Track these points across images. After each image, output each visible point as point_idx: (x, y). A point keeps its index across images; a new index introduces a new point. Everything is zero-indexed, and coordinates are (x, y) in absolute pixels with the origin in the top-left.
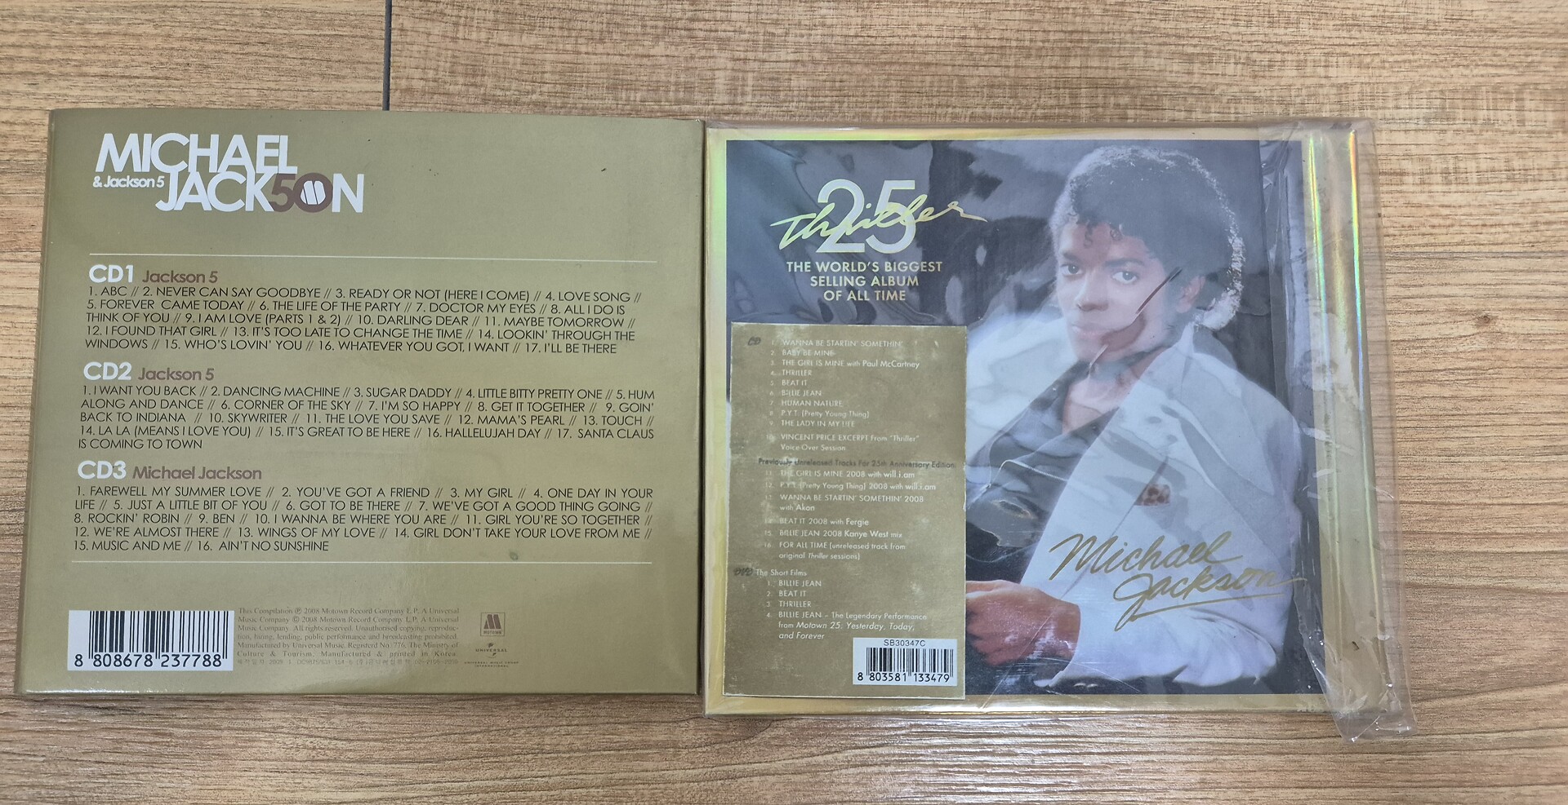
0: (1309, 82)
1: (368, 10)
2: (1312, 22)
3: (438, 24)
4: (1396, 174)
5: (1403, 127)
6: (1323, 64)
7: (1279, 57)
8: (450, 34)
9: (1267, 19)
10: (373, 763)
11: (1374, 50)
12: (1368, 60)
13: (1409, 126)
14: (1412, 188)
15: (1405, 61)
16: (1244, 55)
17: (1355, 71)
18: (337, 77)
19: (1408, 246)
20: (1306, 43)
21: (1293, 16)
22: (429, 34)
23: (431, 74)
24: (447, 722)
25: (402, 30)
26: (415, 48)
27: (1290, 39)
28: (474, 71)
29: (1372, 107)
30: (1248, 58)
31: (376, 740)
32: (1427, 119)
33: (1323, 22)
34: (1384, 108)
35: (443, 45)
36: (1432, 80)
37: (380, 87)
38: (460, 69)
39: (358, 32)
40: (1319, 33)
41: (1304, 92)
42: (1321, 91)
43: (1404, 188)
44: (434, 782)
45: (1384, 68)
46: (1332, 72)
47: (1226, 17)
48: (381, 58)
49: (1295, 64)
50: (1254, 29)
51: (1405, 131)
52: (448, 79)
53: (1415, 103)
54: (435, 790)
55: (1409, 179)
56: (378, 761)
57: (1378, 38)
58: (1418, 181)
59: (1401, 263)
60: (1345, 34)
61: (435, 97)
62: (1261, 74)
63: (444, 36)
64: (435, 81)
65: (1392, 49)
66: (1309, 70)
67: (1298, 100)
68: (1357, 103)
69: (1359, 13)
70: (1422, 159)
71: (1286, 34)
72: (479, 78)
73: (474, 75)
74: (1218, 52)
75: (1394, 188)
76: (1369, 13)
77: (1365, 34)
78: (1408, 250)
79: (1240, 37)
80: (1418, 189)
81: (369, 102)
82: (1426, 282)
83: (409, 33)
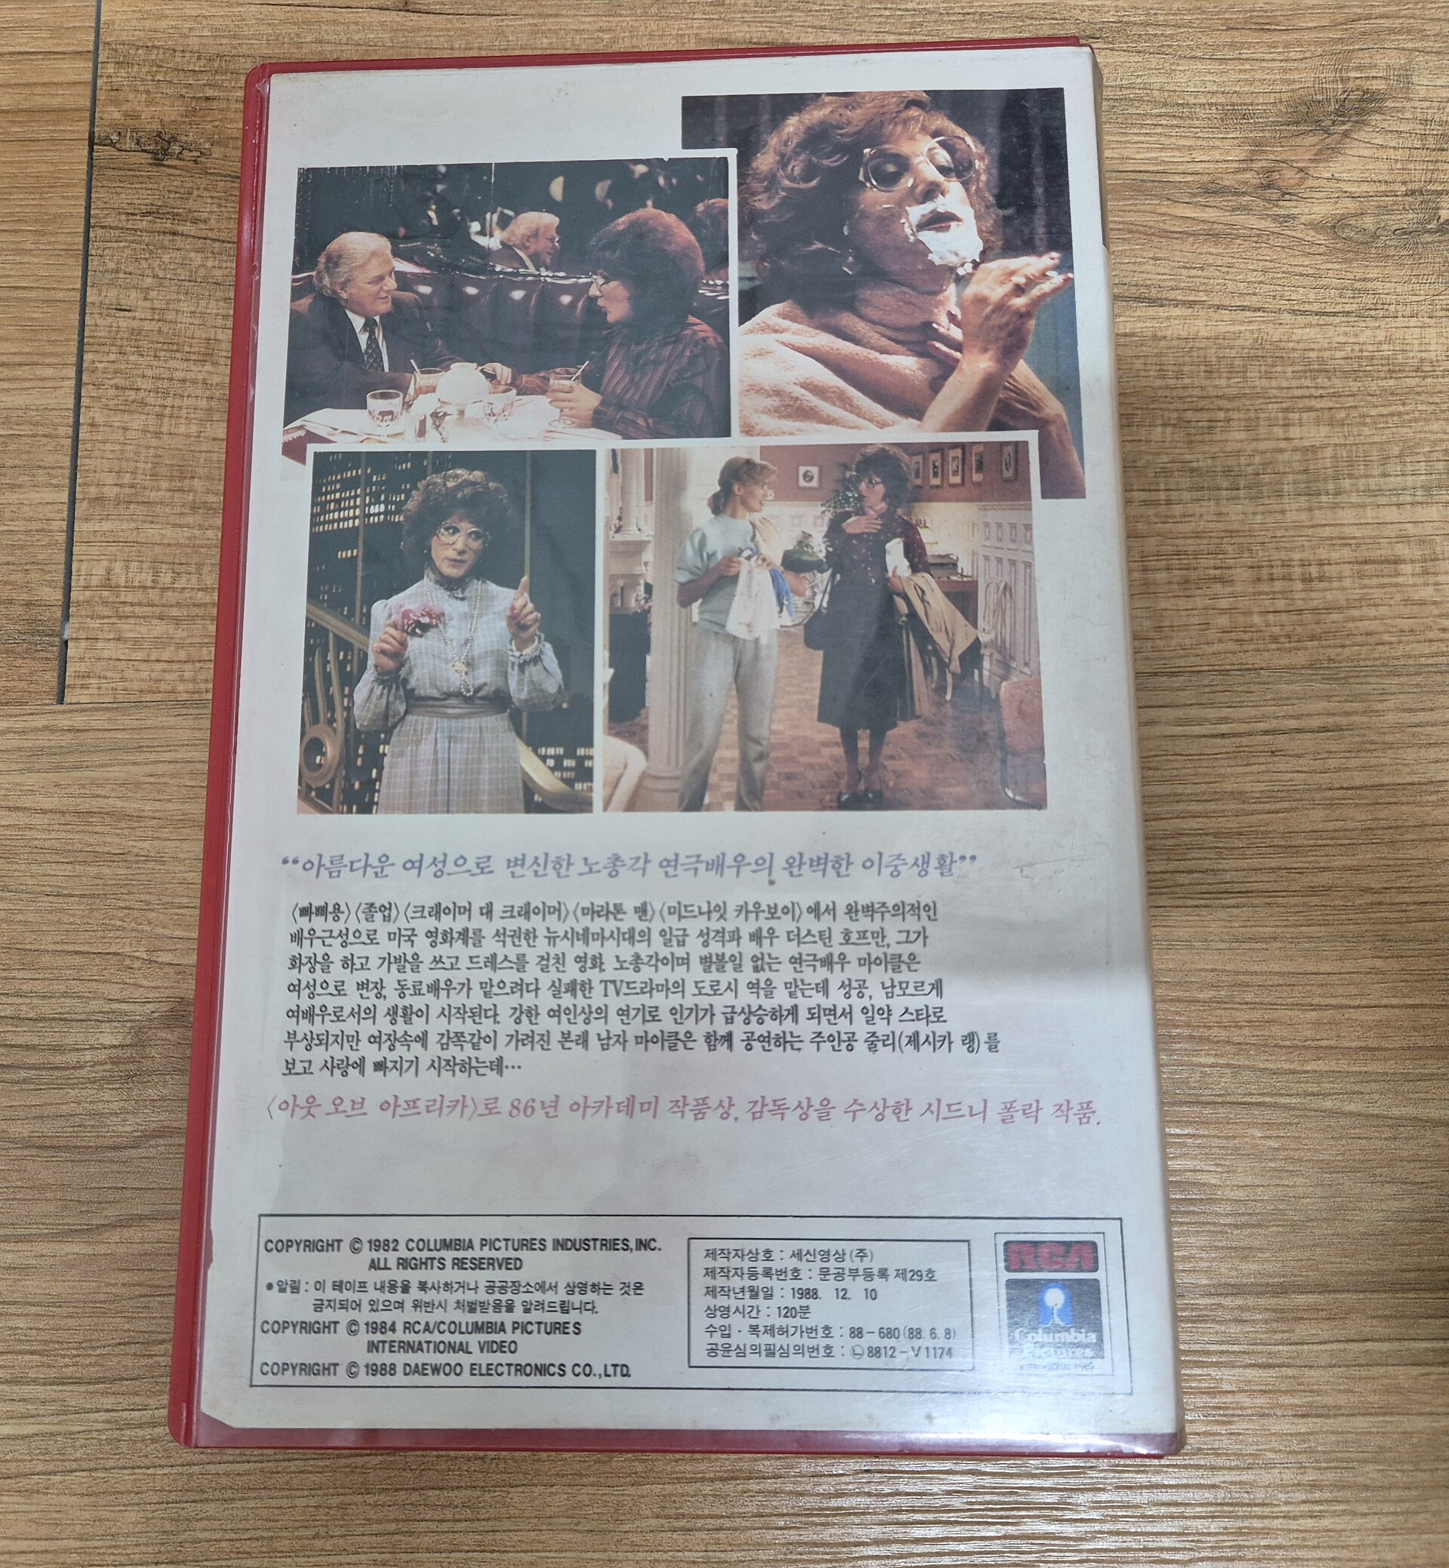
0: (1263, 446)
1: (52, 403)
2: (1263, 369)
3: (137, 416)
4: (1387, 561)
5: (1394, 499)
6: (1281, 422)
7: (1221, 415)
8: (152, 429)
9: (1202, 368)
10: (27, 1383)
11: (1350, 402)
12: (1342, 414)
13: (1401, 499)
14: (1411, 580)
15: (1392, 414)
16: (1175, 415)
17: (1324, 430)
18: (12, 487)
19: (1410, 657)
20: (1257, 396)
21: (1237, 362)
22: (126, 429)
23: (127, 478)
24: (127, 1326)
25: (92, 425)
26: (108, 447)
27: (1234, 391)
28: (182, 473)
29: (1351, 476)
30: (1180, 419)
31: (32, 1353)
32: (1427, 489)
33: (1279, 369)
34: (1367, 476)
35: (143, 442)
36: (1433, 437)
37: (64, 496)
38: (164, 471)
39: (41, 431)
40: (1274, 383)
41: (1257, 459)
42: (1280, 457)
43: (1400, 580)
44: (108, 1411)
45: (1365, 424)
46: (1294, 432)
47: (1148, 367)
48: (66, 461)
49: (1243, 423)
50: (1187, 381)
51: (1398, 505)
52: (149, 484)
53: (1409, 468)
54: (108, 1422)
55: (1407, 568)
56: (35, 1381)
57: (1354, 386)
58: (1418, 570)
59: (1402, 680)
60: (1308, 383)
61: (132, 506)
62: (1199, 438)
63: (145, 431)
64: (132, 486)
65: (1374, 399)
66: (1262, 430)
67: (1250, 470)
68: (1330, 472)
69: (1326, 354)
70: (1422, 541)
71: (1229, 386)
72: (187, 482)
73: (182, 478)
74: (1139, 412)
75: (1386, 580)
76: (1339, 354)
77: (1336, 381)
78: (1411, 662)
79: (1167, 393)
80: (1419, 580)
81: (51, 516)
82: (1438, 704)
83: (101, 429)
